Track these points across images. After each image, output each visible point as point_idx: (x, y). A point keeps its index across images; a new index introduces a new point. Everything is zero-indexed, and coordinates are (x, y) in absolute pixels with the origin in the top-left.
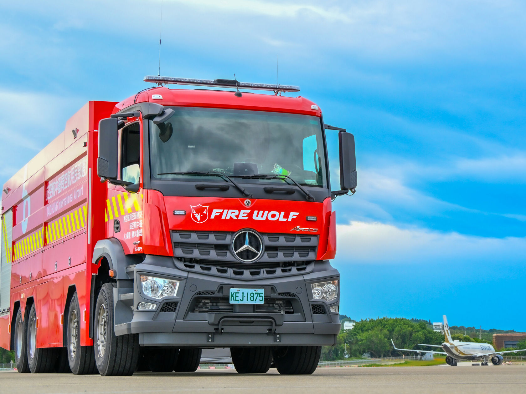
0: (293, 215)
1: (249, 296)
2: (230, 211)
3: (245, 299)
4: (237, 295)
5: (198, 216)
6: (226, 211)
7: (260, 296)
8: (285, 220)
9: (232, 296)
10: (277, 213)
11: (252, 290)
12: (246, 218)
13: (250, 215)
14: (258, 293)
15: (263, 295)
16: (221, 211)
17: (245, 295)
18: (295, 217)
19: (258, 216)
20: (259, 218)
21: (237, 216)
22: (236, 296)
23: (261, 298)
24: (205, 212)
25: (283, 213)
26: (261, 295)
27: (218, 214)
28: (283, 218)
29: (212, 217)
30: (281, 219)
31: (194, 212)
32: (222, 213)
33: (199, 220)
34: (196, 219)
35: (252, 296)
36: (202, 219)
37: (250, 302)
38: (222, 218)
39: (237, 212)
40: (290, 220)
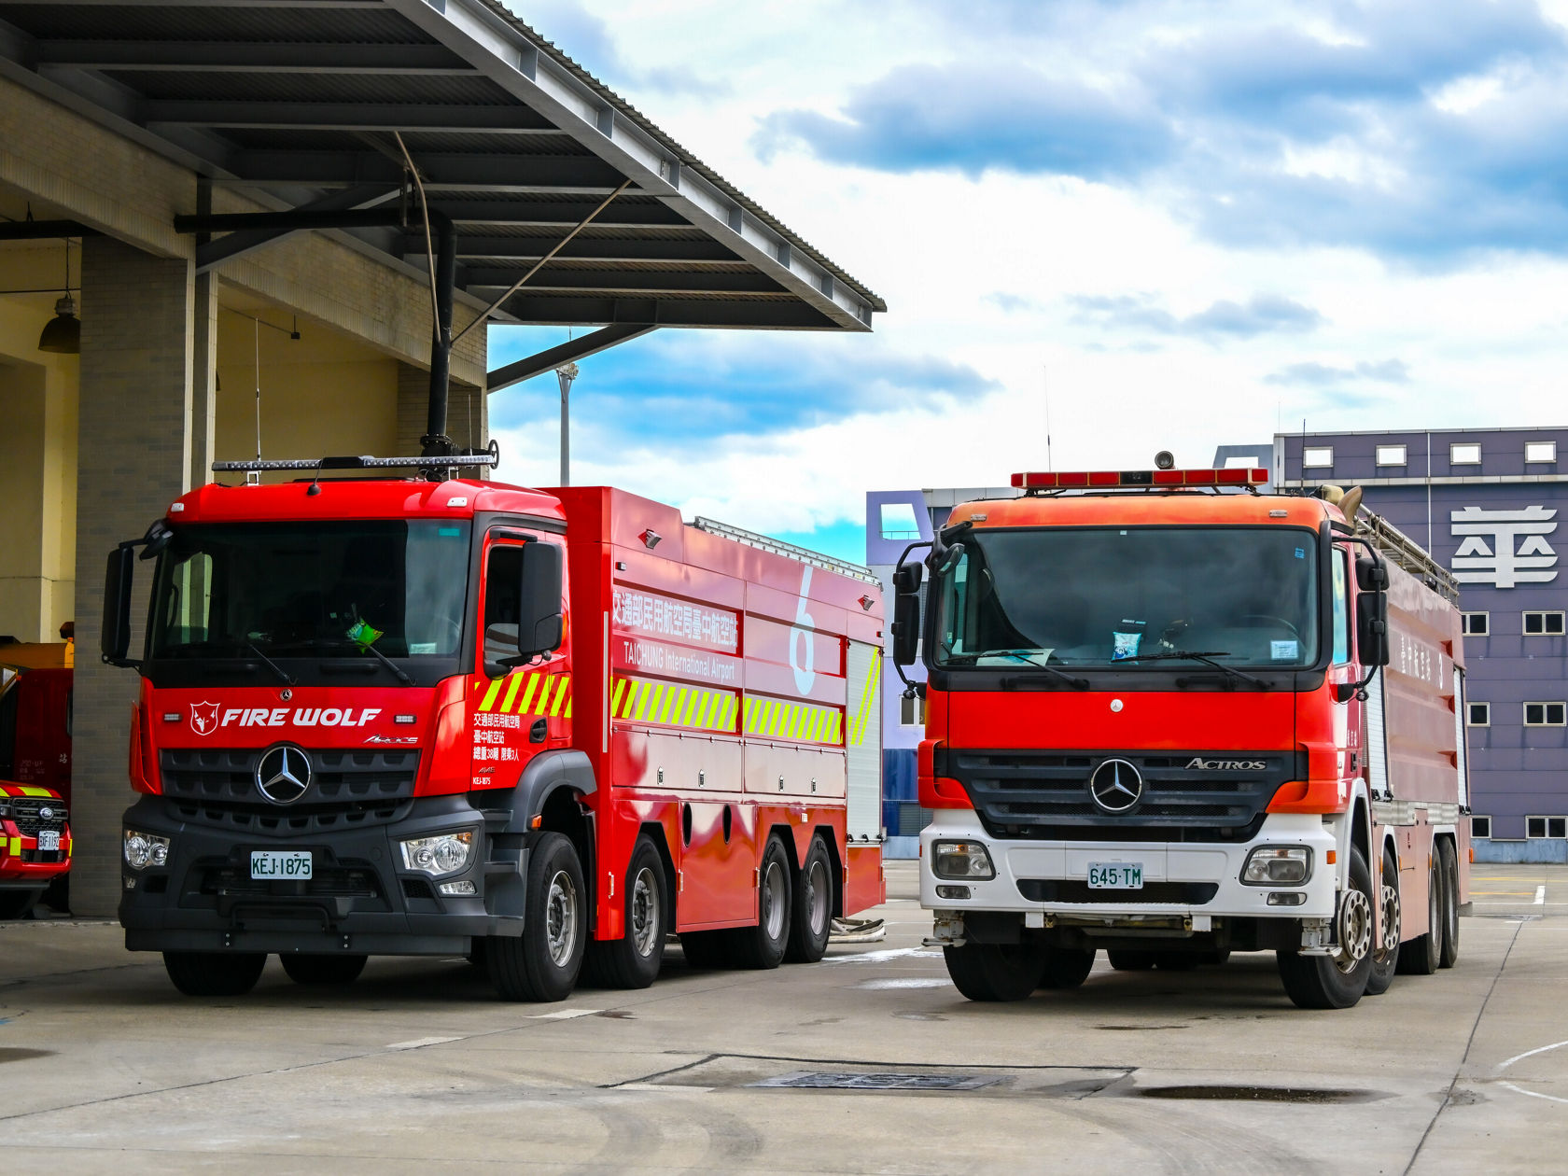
0: (368, 714)
1: (285, 866)
2: (255, 711)
3: (278, 870)
4: (264, 863)
5: (201, 723)
6: (247, 711)
7: (304, 865)
8: (353, 723)
9: (255, 865)
10: (337, 712)
11: (291, 855)
12: (282, 723)
13: (289, 717)
14: (300, 860)
15: (310, 863)
16: (239, 711)
17: (278, 863)
18: (372, 718)
19: (303, 719)
20: (305, 722)
21: (266, 721)
22: (262, 866)
23: (306, 869)
24: (212, 715)
25: (349, 712)
26: (306, 863)
27: (234, 718)
28: (350, 720)
29: (224, 724)
30: (346, 723)
31: (196, 716)
32: (240, 716)
33: (202, 728)
34: (198, 727)
35: (290, 863)
36: (208, 727)
37: (286, 876)
38: (241, 725)
39: (265, 712)
40: (362, 723)
